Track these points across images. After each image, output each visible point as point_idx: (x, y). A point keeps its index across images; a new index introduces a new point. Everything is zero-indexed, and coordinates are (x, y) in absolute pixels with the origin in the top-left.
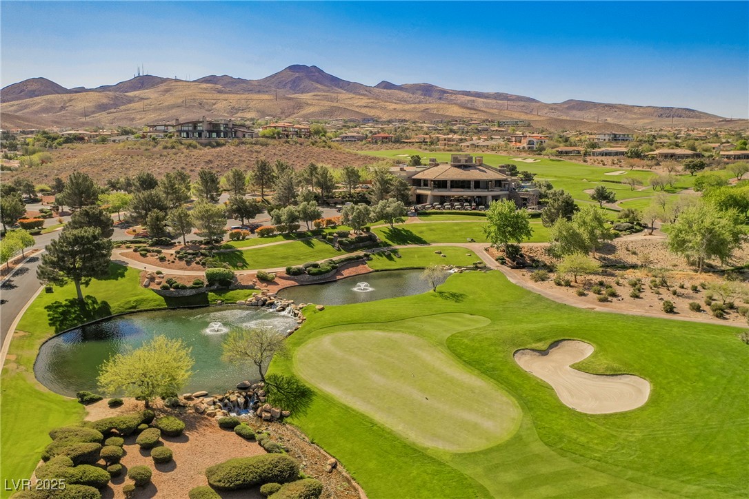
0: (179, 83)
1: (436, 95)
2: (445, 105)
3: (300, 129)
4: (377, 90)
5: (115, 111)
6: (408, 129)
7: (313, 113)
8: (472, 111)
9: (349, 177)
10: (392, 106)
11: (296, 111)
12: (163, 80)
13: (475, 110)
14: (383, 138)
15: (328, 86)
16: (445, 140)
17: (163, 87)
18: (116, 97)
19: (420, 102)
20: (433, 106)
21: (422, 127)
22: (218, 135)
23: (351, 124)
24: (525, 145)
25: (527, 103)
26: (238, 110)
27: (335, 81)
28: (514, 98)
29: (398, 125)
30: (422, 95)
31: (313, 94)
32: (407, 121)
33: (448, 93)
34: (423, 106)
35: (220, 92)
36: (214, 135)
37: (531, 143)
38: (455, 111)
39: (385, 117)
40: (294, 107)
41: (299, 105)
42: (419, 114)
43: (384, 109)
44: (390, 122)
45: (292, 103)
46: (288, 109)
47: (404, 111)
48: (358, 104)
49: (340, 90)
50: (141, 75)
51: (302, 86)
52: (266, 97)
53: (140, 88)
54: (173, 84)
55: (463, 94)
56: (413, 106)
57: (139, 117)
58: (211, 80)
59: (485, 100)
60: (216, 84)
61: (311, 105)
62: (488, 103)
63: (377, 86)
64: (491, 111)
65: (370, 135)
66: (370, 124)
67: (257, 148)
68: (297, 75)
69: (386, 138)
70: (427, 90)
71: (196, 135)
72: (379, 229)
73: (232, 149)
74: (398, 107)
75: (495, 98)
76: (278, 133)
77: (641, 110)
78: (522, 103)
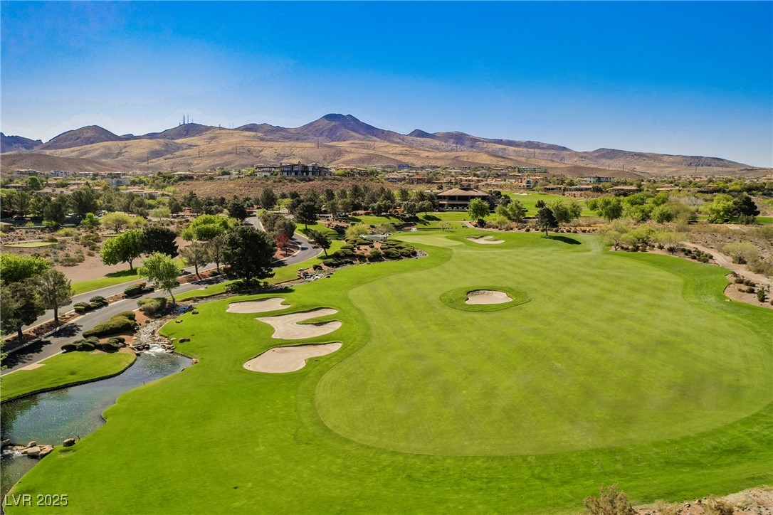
0: (223, 131)
1: (468, 143)
2: (475, 154)
3: (360, 170)
4: (410, 138)
5: (171, 157)
6: (438, 173)
7: (352, 159)
8: (500, 159)
9: (403, 194)
10: (425, 154)
11: (336, 158)
12: (208, 129)
13: (503, 158)
14: (418, 179)
15: (363, 135)
16: (466, 180)
17: (208, 135)
18: (167, 144)
19: (452, 150)
20: (465, 154)
21: (450, 172)
22: (307, 174)
23: (389, 170)
24: (524, 184)
25: (558, 151)
26: (284, 156)
27: (370, 130)
28: (545, 146)
29: (430, 170)
30: (454, 143)
31: (351, 142)
32: (438, 168)
33: (480, 141)
34: (453, 154)
35: (262, 140)
36: (305, 174)
37: (528, 182)
38: (483, 159)
39: (418, 164)
40: (335, 154)
41: (339, 153)
42: (450, 162)
43: (418, 156)
44: (423, 168)
45: (333, 151)
46: (330, 156)
47: (436, 158)
48: (393, 152)
49: (375, 138)
50: (186, 123)
51: (338, 134)
52: (308, 145)
53: (185, 136)
54: (217, 132)
55: (495, 143)
56: (444, 153)
57: (196, 162)
58: (251, 128)
59: (516, 149)
60: (256, 131)
61: (350, 152)
62: (519, 152)
63: (410, 135)
64: (519, 159)
65: (407, 177)
66: (405, 170)
67: (336, 182)
68: (333, 123)
69: (421, 179)
70: (459, 138)
71: (293, 174)
72: (420, 215)
73: (320, 182)
74: (430, 154)
75: (526, 147)
76: (348, 173)
77: (671, 159)
78: (553, 152)
